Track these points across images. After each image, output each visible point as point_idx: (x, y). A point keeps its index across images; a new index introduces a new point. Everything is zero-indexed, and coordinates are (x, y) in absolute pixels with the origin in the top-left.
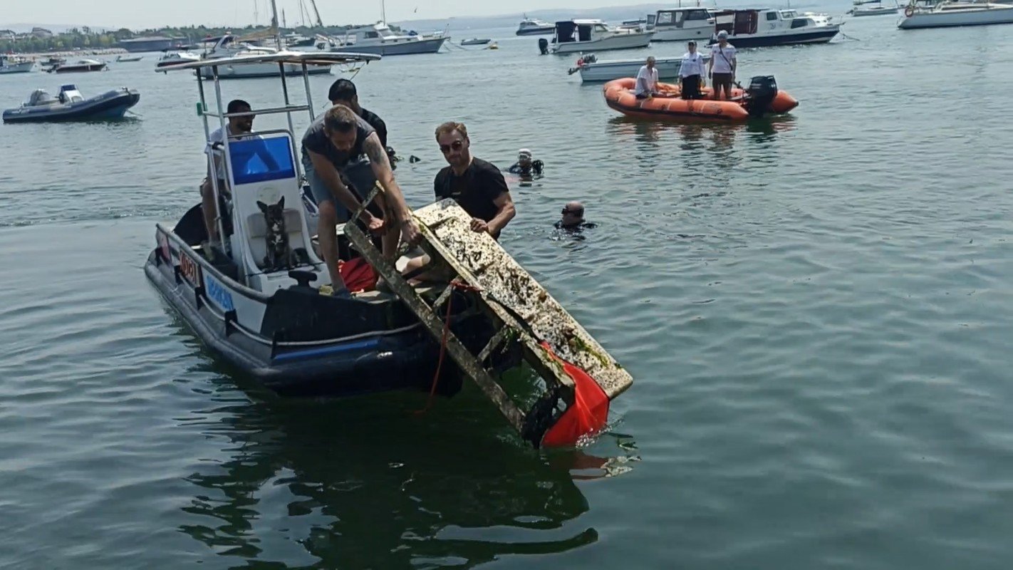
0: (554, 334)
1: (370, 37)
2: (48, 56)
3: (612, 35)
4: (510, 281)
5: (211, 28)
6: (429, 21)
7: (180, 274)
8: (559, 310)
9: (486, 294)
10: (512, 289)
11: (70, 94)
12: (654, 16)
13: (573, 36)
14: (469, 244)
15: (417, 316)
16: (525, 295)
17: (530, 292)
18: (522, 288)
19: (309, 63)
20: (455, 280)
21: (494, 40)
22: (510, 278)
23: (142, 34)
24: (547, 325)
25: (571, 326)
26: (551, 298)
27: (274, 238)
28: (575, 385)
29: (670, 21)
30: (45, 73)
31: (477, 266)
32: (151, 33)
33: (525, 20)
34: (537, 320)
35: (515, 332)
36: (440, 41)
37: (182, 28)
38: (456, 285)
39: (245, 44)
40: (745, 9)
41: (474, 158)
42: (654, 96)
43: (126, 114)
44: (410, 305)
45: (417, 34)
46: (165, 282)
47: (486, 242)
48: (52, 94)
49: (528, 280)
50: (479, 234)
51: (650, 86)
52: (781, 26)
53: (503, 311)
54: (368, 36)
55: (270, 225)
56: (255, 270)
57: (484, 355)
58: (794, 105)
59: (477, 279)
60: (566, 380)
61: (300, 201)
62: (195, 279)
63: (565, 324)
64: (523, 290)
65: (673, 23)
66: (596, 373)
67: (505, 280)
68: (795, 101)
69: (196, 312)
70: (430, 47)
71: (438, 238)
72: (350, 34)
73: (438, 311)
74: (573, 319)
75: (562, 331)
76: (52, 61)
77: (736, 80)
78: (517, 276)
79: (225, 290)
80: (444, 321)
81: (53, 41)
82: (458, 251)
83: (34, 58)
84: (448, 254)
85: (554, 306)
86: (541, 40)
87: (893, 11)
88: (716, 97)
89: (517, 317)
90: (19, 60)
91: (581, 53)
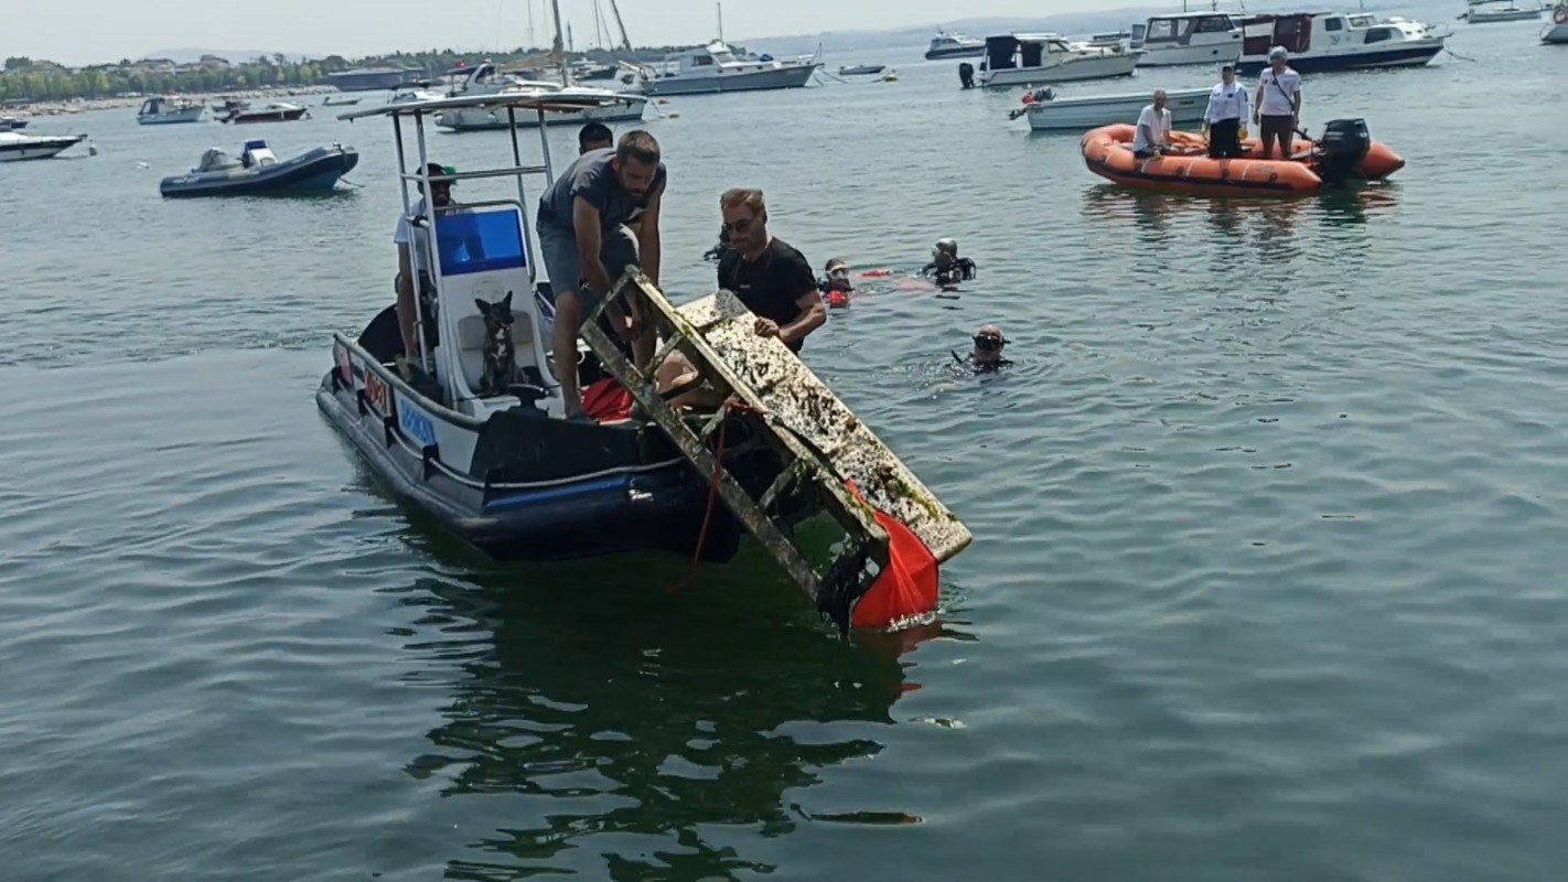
0: (865, 475)
1: (701, 64)
2: (225, 98)
3: (1076, 56)
4: (806, 402)
5: (462, 53)
6: (790, 39)
7: (364, 402)
8: (873, 443)
9: (772, 417)
10: (809, 414)
11: (258, 154)
12: (1143, 27)
13: (1013, 60)
14: (752, 354)
15: (678, 448)
16: (828, 422)
17: (834, 417)
18: (823, 413)
19: (548, 108)
20: (731, 399)
21: (889, 67)
22: (807, 399)
23: (361, 63)
24: (856, 463)
25: (890, 464)
26: (863, 427)
27: (496, 350)
28: (888, 539)
29: (1169, 34)
30: (218, 123)
31: (761, 383)
32: (373, 62)
33: (939, 36)
34: (843, 455)
35: (809, 468)
36: (808, 70)
37: (418, 54)
38: (731, 405)
39: (511, 77)
40: (1292, 13)
41: (774, 239)
42: (1165, 152)
43: (339, 184)
44: (670, 433)
45: (771, 59)
46: (344, 413)
47: (776, 351)
48: (231, 154)
49: (832, 401)
50: (766, 339)
51: (1157, 137)
52: (1348, 39)
53: (794, 440)
54: (697, 62)
55: (492, 332)
56: (467, 394)
57: (768, 499)
58: (1400, 164)
59: (762, 401)
60: (877, 531)
61: (532, 299)
62: (384, 408)
63: (881, 461)
64: (825, 415)
65: (1174, 37)
66: (922, 526)
67: (800, 402)
68: (1400, 158)
69: (385, 451)
70: (793, 78)
71: (709, 343)
72: (670, 60)
73: (707, 441)
74: (893, 455)
75: (876, 470)
76: (229, 105)
77: (1300, 127)
78: (816, 397)
79: (423, 417)
80: (715, 455)
81: (231, 75)
82: (736, 363)
83: (203, 101)
84: (724, 366)
85: (866, 437)
86: (963, 65)
87: (1533, 15)
88: (1266, 154)
89: (816, 450)
90: (182, 103)
91: (1029, 86)
